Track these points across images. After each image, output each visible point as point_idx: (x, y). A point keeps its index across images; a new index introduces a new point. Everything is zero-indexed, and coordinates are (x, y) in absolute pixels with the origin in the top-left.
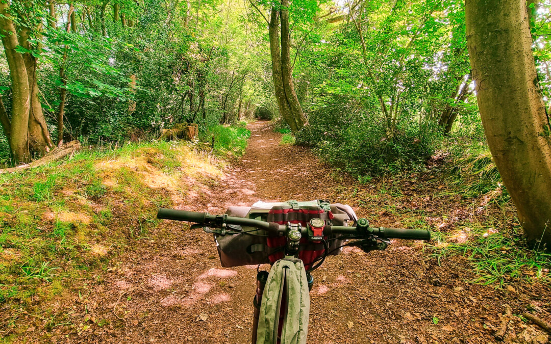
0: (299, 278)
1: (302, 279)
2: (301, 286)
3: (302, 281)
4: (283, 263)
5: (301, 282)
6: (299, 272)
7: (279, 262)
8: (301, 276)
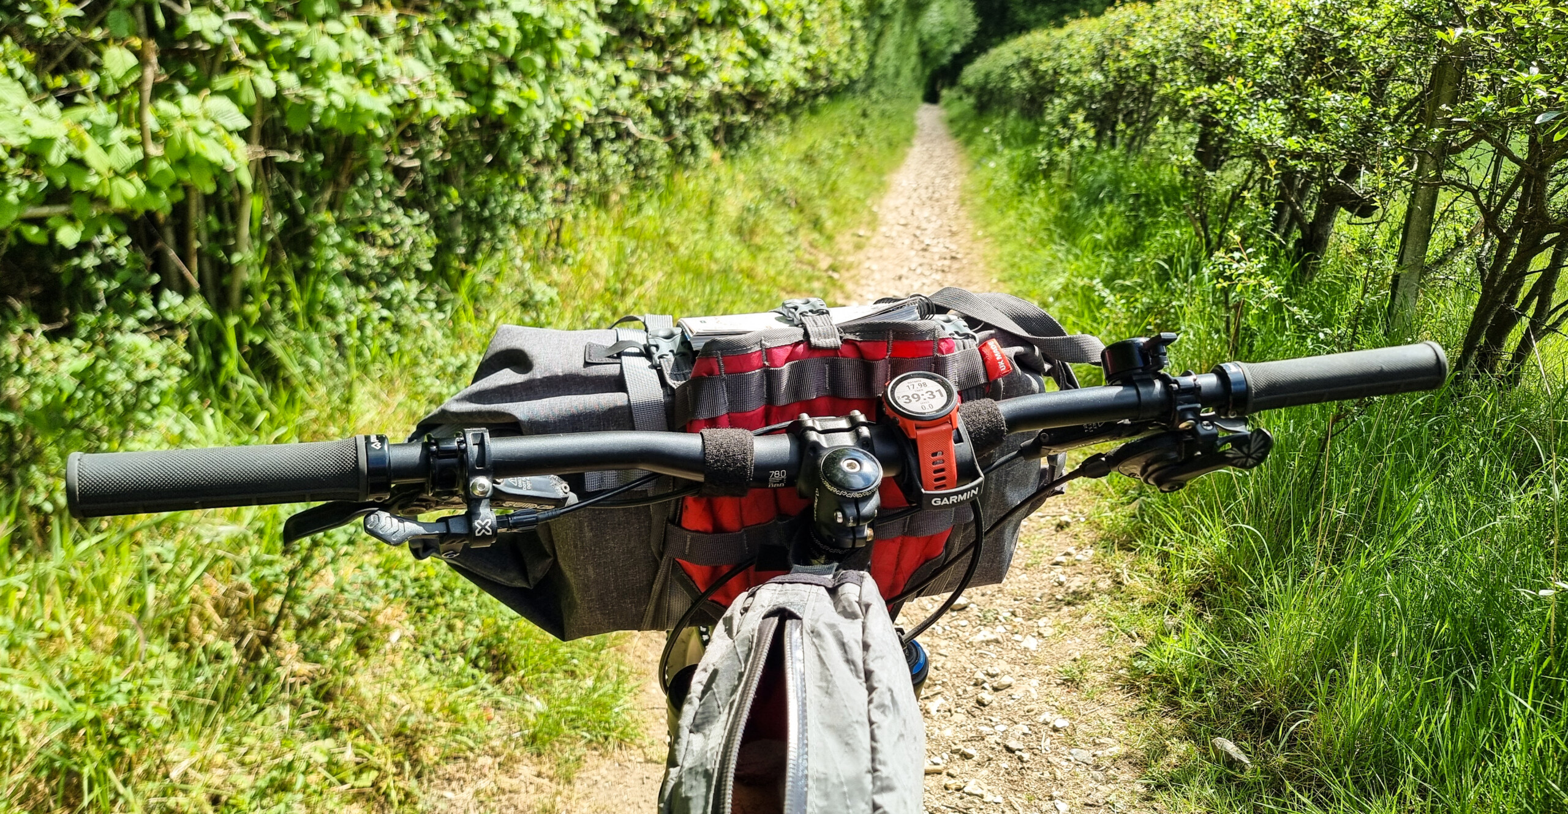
0: (857, 654)
1: (872, 654)
2: (871, 689)
3: (872, 666)
4: (770, 595)
5: (868, 674)
6: (851, 631)
7: (753, 595)
8: (866, 647)
